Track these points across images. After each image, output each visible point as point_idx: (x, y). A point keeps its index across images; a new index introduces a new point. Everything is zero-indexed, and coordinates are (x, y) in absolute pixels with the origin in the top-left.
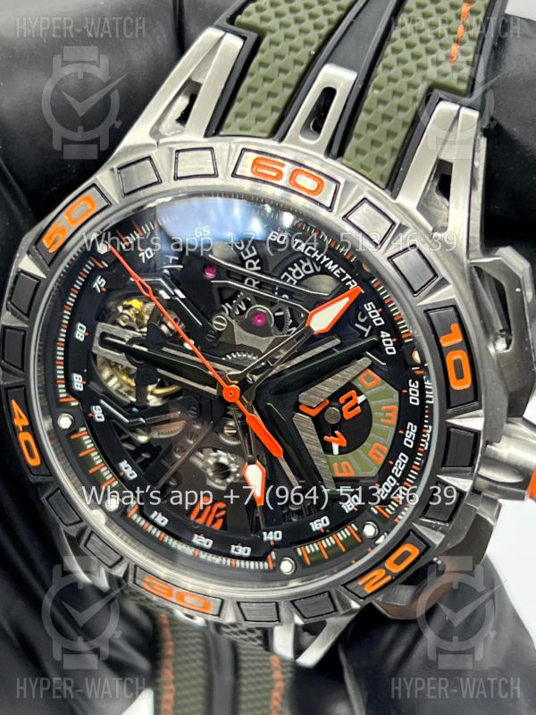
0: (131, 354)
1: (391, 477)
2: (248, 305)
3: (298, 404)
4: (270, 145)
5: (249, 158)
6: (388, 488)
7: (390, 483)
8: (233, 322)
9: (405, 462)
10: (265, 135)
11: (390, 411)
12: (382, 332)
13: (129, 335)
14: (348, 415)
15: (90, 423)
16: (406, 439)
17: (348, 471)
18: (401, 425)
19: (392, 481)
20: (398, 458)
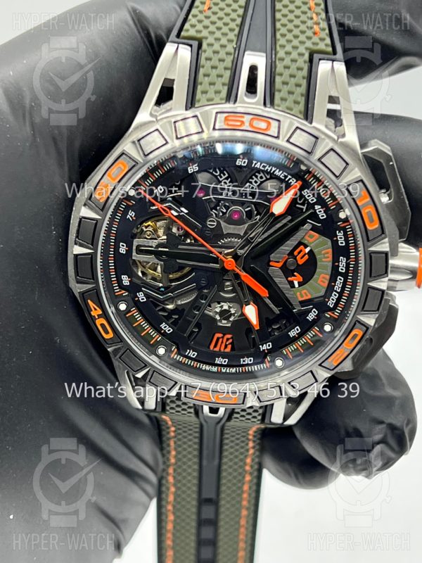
0: (157, 254)
2: (227, 208)
3: (270, 261)
4: (228, 107)
5: (221, 117)
6: (333, 300)
7: (334, 296)
8: (219, 220)
9: (342, 282)
10: (224, 101)
11: (327, 253)
12: (316, 206)
13: (154, 243)
14: (301, 262)
15: (137, 304)
16: (340, 268)
17: (307, 295)
18: (335, 260)
19: (335, 295)
20: (337, 280)
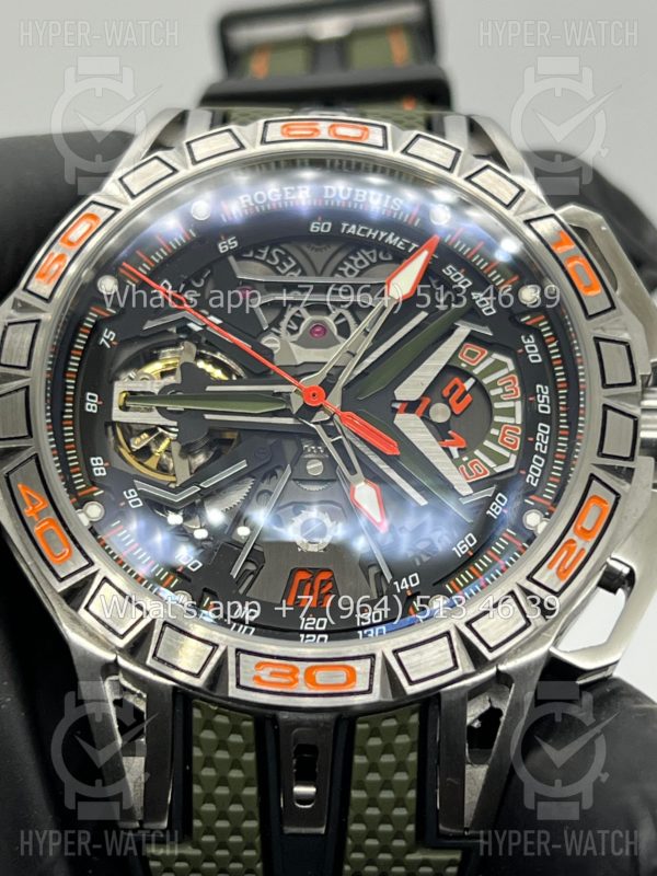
1: (536, 456)
5: (276, 126)
6: (535, 471)
9: (548, 433)
12: (473, 294)
14: (459, 408)
16: (540, 406)
17: (480, 471)
18: (528, 392)
20: (537, 431)
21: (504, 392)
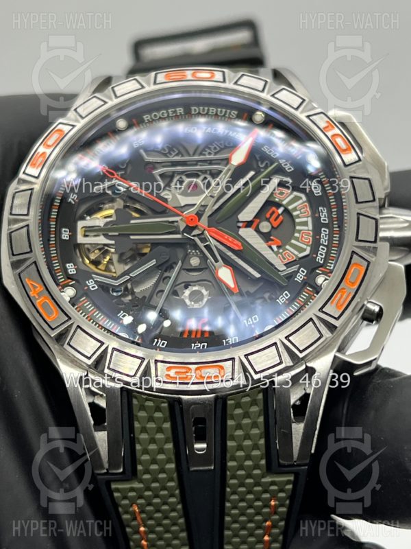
1: (321, 247)
5: (162, 75)
6: (322, 255)
7: (322, 251)
9: (327, 233)
11: (303, 208)
12: (280, 160)
14: (276, 224)
15: (88, 293)
16: (322, 219)
17: (290, 256)
18: (315, 211)
19: (324, 249)
20: (321, 233)
21: (301, 213)
